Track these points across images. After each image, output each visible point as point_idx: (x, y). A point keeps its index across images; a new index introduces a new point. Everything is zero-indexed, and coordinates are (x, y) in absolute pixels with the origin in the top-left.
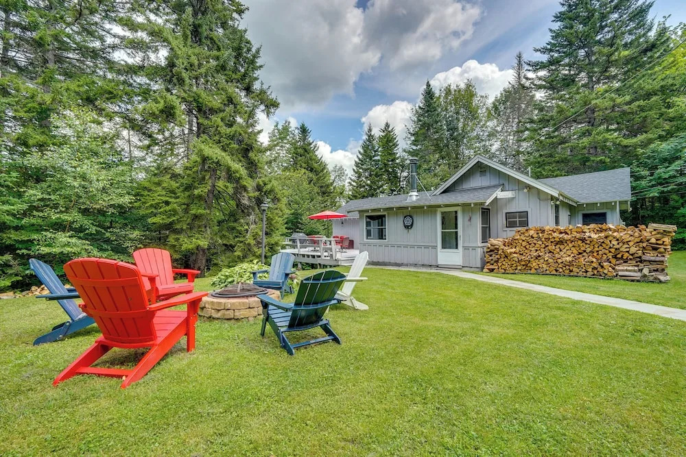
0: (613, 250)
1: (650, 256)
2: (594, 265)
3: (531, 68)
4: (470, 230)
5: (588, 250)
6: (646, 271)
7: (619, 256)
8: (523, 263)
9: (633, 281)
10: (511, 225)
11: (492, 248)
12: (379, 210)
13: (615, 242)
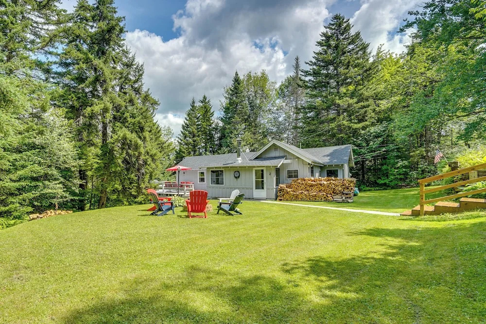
0: (332, 189)
1: (346, 191)
2: (324, 196)
3: (303, 74)
4: (270, 180)
5: (323, 189)
6: (344, 198)
7: (335, 192)
8: (295, 196)
9: (339, 202)
10: (290, 177)
11: (281, 189)
12: (220, 168)
13: (333, 186)
